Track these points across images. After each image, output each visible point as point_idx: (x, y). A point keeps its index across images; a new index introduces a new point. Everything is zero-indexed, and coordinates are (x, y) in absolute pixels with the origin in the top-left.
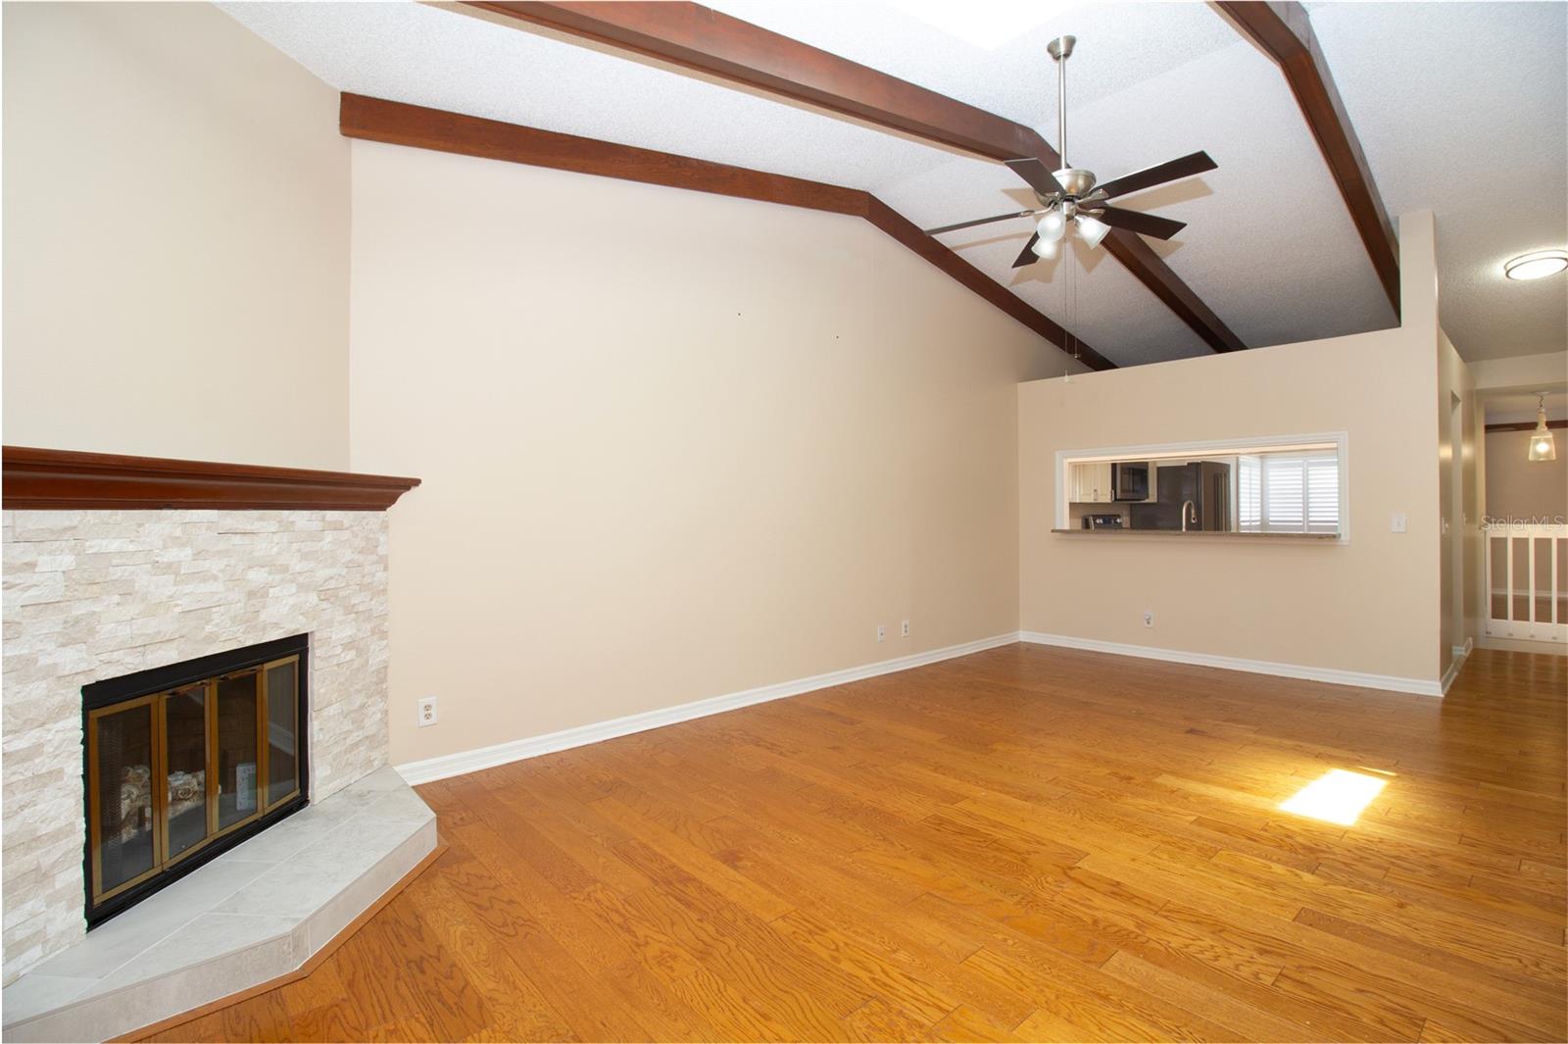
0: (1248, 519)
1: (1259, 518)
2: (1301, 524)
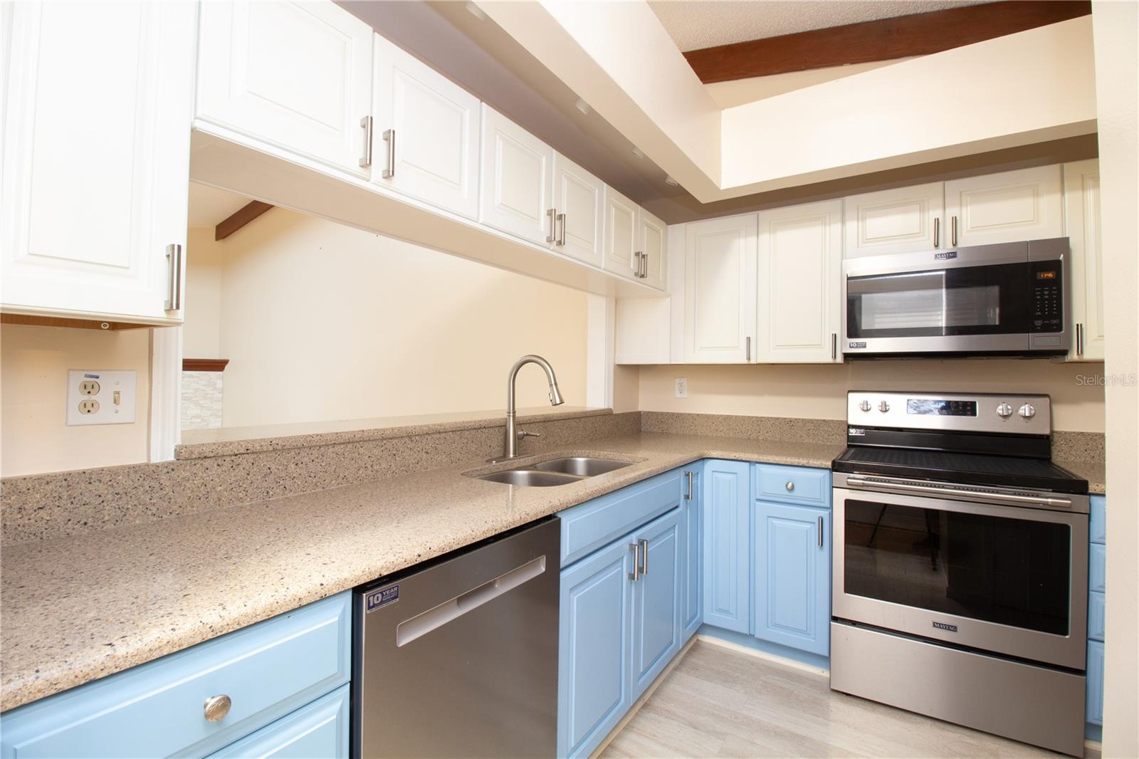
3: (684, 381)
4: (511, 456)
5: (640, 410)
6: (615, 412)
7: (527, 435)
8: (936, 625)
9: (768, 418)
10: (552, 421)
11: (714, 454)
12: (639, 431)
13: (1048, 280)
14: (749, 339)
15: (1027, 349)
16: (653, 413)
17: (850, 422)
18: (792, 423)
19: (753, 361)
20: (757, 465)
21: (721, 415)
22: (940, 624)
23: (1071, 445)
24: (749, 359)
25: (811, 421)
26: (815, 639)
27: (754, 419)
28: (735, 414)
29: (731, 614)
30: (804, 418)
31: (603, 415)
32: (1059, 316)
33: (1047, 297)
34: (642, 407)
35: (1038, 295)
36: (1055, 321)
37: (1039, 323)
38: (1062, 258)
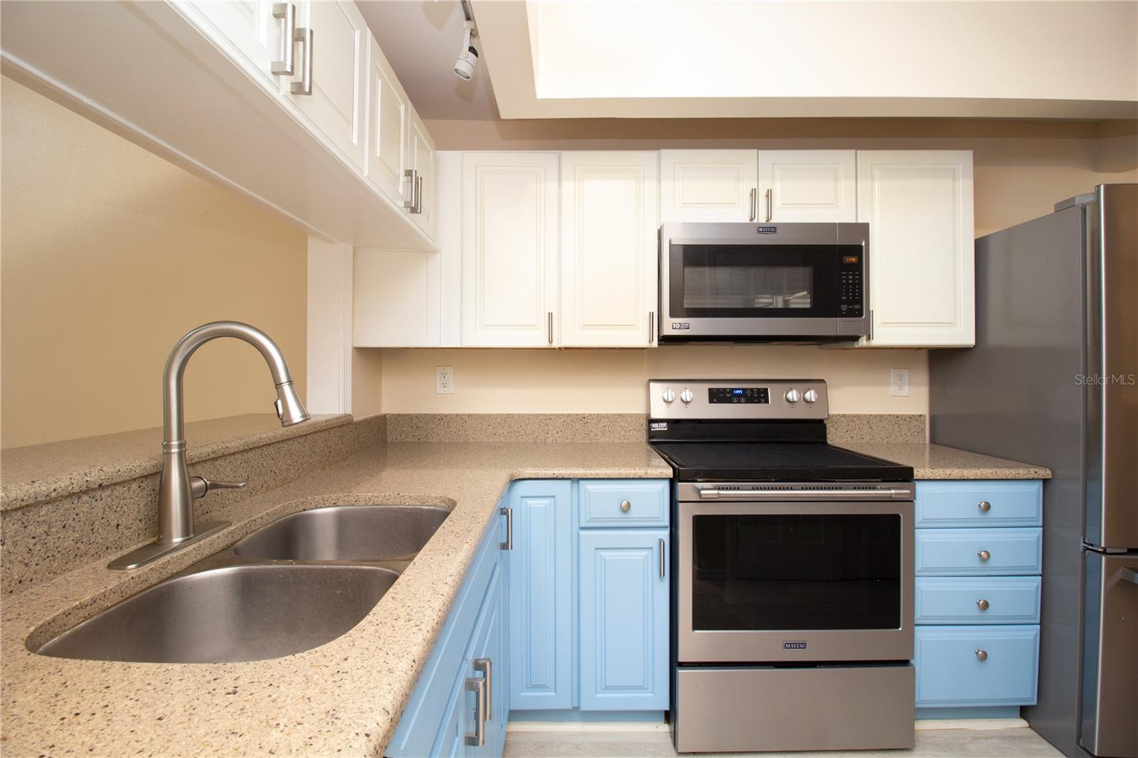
3: (449, 370)
4: (177, 540)
5: (384, 412)
6: (355, 419)
7: (214, 486)
8: (789, 645)
9: (558, 415)
10: (259, 447)
11: (528, 472)
12: (385, 442)
13: (852, 264)
14: (550, 315)
15: (835, 334)
16: (405, 415)
17: (654, 416)
18: (586, 420)
19: (556, 344)
20: (581, 482)
21: (500, 415)
22: (791, 644)
23: (836, 426)
24: (551, 341)
25: (607, 416)
26: (653, 693)
27: (541, 417)
28: (518, 413)
29: (548, 687)
30: (599, 413)
31: (340, 426)
32: (860, 302)
33: (851, 282)
34: (387, 408)
35: (844, 279)
36: (857, 307)
37: (844, 308)
38: (863, 244)
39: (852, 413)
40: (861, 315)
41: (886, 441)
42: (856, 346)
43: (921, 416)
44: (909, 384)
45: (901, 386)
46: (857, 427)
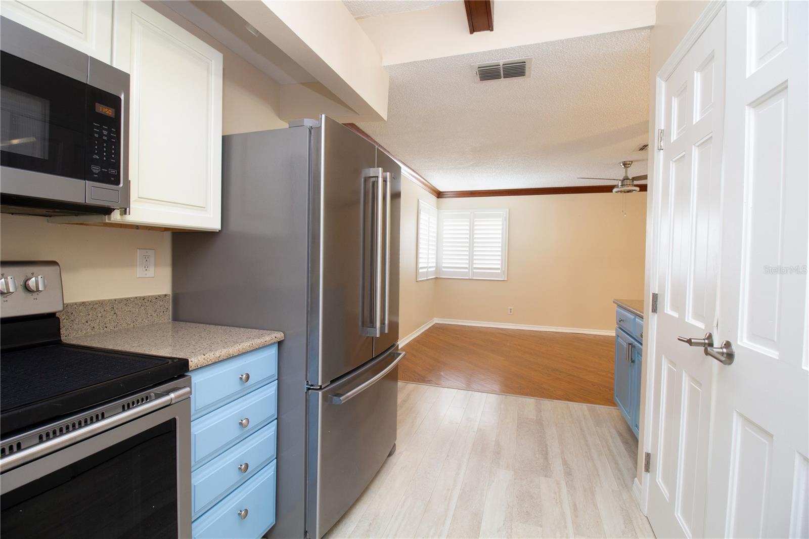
0: (426, 265)
1: (434, 265)
2: (467, 270)
13: (106, 117)
15: (83, 202)
32: (118, 167)
33: (105, 138)
35: (96, 132)
36: (113, 172)
37: (96, 169)
38: (122, 97)
39: (93, 300)
40: (117, 182)
41: (132, 325)
42: (107, 221)
43: (166, 295)
44: (155, 266)
45: (146, 267)
46: (100, 315)
